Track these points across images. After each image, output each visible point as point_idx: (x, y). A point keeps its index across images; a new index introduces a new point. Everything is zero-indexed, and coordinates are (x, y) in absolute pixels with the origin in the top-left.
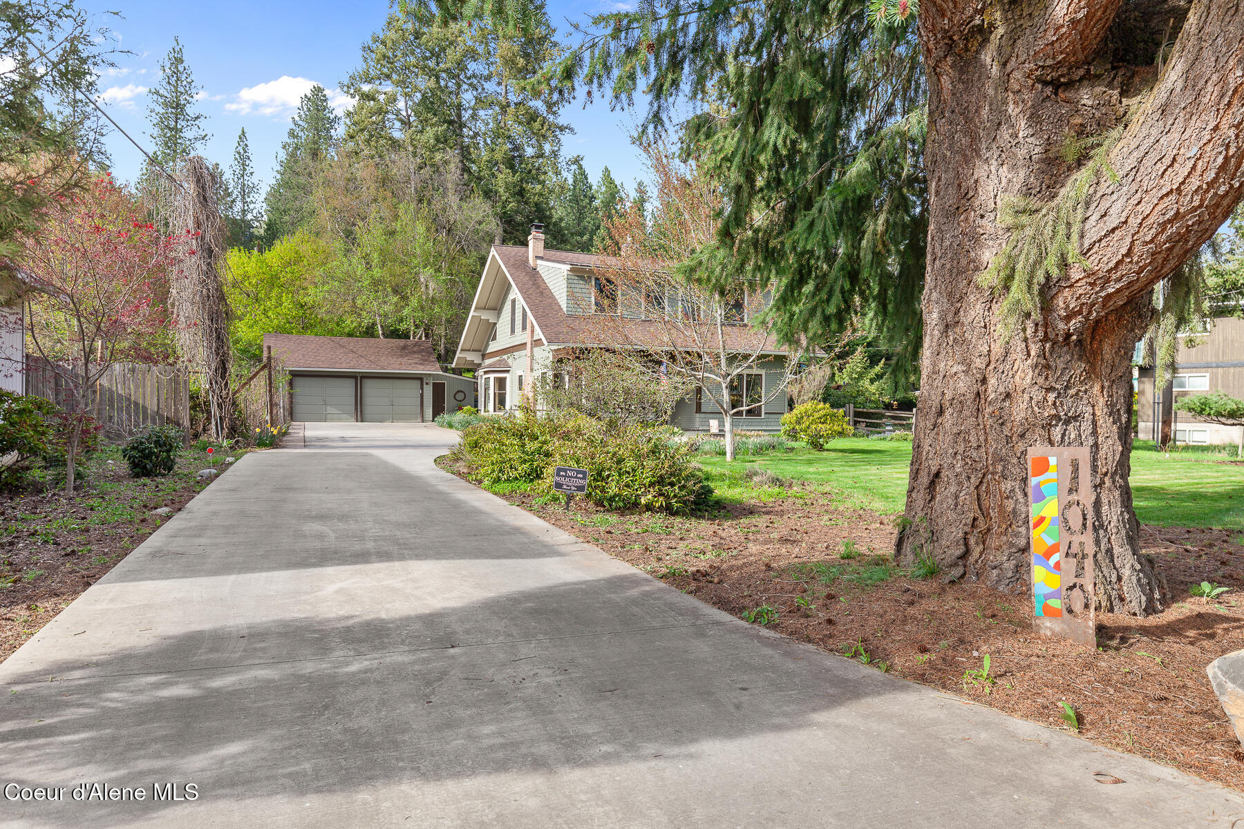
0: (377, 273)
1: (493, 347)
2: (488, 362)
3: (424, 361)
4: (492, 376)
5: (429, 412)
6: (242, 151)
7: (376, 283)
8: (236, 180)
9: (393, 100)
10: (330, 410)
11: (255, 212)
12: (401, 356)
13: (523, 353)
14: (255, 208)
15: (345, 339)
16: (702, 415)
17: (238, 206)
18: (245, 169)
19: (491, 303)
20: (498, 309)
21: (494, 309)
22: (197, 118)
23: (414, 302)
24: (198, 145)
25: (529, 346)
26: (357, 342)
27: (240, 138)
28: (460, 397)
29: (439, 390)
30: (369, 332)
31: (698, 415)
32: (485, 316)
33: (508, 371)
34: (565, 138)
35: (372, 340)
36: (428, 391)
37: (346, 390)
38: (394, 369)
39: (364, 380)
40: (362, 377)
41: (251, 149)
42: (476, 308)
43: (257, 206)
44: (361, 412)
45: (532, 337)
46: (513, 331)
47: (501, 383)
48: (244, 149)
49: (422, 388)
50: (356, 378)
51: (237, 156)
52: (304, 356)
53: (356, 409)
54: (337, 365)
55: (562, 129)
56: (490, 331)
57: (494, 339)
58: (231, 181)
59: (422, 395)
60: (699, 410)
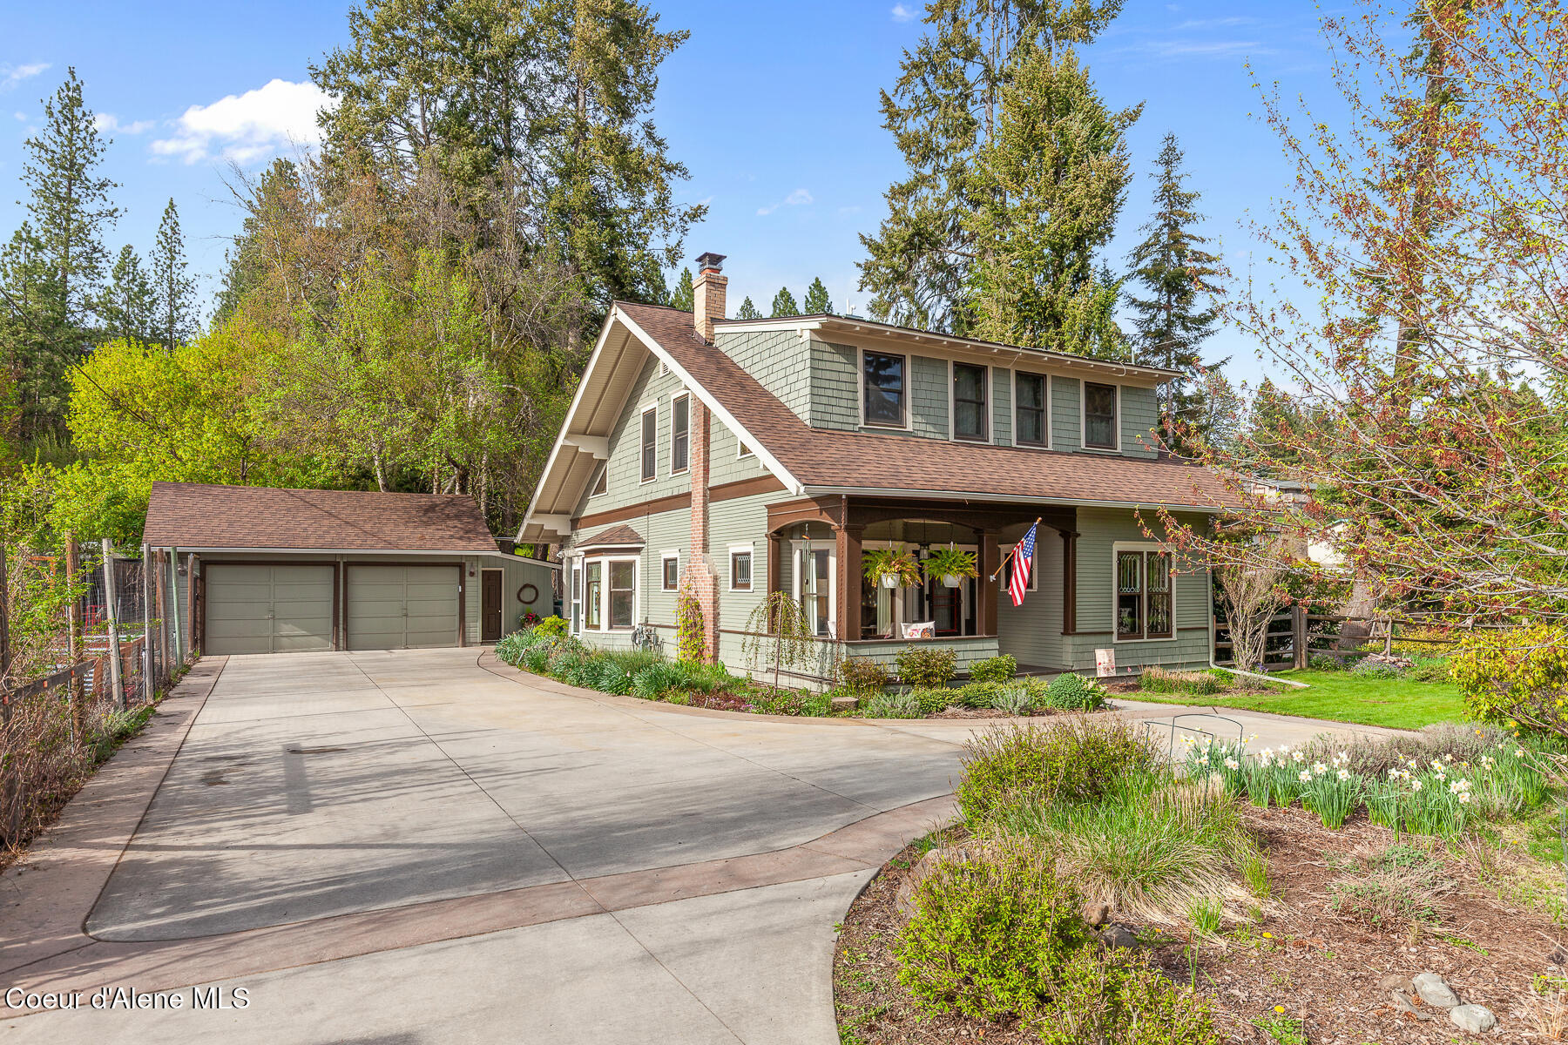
0: (377, 366)
1: (595, 506)
2: (585, 533)
3: (468, 534)
4: (605, 560)
5: (475, 629)
6: (169, 232)
7: (374, 388)
8: (160, 273)
9: (401, 100)
10: (286, 629)
11: (188, 319)
12: (426, 524)
13: (683, 513)
14: (187, 314)
15: (316, 493)
16: (1078, 640)
17: (162, 311)
18: (173, 258)
19: (596, 424)
20: (610, 435)
21: (602, 434)
22: (103, 185)
23: (449, 419)
24: (103, 223)
25: (698, 499)
26: (340, 497)
27: (167, 212)
28: (528, 595)
29: (492, 582)
30: (360, 482)
31: (1069, 640)
32: (586, 446)
33: (638, 550)
34: (675, 183)
35: (367, 496)
36: (474, 587)
37: (318, 586)
38: (410, 547)
39: (353, 571)
40: (347, 564)
41: (183, 228)
42: (571, 432)
43: (191, 311)
44: (345, 630)
45: (706, 479)
46: (648, 472)
47: (622, 573)
48: (172, 229)
49: (462, 582)
50: (335, 565)
51: (162, 238)
52: (231, 524)
53: (336, 624)
54: (298, 542)
55: (669, 169)
56: (592, 476)
57: (601, 488)
58: (152, 274)
59: (462, 596)
60: (1069, 628)
